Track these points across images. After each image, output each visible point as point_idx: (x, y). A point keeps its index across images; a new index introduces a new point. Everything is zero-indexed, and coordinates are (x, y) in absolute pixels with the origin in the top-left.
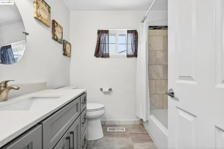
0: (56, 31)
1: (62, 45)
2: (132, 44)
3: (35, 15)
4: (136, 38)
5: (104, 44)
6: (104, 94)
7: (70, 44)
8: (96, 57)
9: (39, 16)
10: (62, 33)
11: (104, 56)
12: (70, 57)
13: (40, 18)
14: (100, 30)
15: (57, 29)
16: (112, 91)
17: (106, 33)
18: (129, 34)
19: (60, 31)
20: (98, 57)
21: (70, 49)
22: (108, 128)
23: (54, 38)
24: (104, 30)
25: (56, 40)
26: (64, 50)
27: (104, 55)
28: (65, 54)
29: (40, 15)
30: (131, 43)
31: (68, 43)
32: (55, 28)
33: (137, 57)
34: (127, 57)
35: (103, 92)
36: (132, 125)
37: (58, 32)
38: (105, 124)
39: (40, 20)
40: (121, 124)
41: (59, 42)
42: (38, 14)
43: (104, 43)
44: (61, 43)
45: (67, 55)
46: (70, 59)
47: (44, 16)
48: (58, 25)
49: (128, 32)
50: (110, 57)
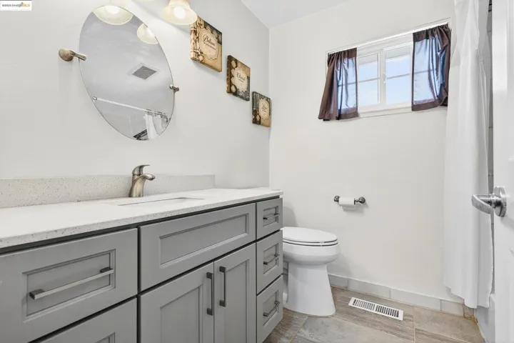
0: (235, 75)
1: (249, 103)
2: (429, 71)
3: (192, 55)
4: (444, 49)
5: (344, 87)
6: (345, 210)
7: (268, 100)
8: (324, 120)
9: (199, 55)
10: (248, 78)
11: (343, 116)
12: (269, 126)
13: (201, 58)
14: (333, 55)
15: (238, 72)
16: (367, 206)
17: (348, 58)
18: (418, 44)
19: (244, 76)
20: (328, 120)
21: (267, 111)
22: (353, 299)
23: (230, 92)
24: (344, 51)
25: (236, 94)
26: (255, 112)
27: (342, 112)
28: (256, 121)
29: (202, 53)
30: (427, 69)
31: (262, 97)
32: (232, 71)
33: (446, 105)
34: (413, 110)
35: (340, 205)
36: (433, 311)
37: (240, 77)
38: (346, 288)
39: (201, 62)
40: (394, 297)
41: (242, 97)
42: (197, 51)
43: (344, 83)
44: (248, 100)
45: (262, 121)
46: (270, 130)
47: (209, 52)
48: (239, 65)
49: (417, 37)
50: (361, 116)
